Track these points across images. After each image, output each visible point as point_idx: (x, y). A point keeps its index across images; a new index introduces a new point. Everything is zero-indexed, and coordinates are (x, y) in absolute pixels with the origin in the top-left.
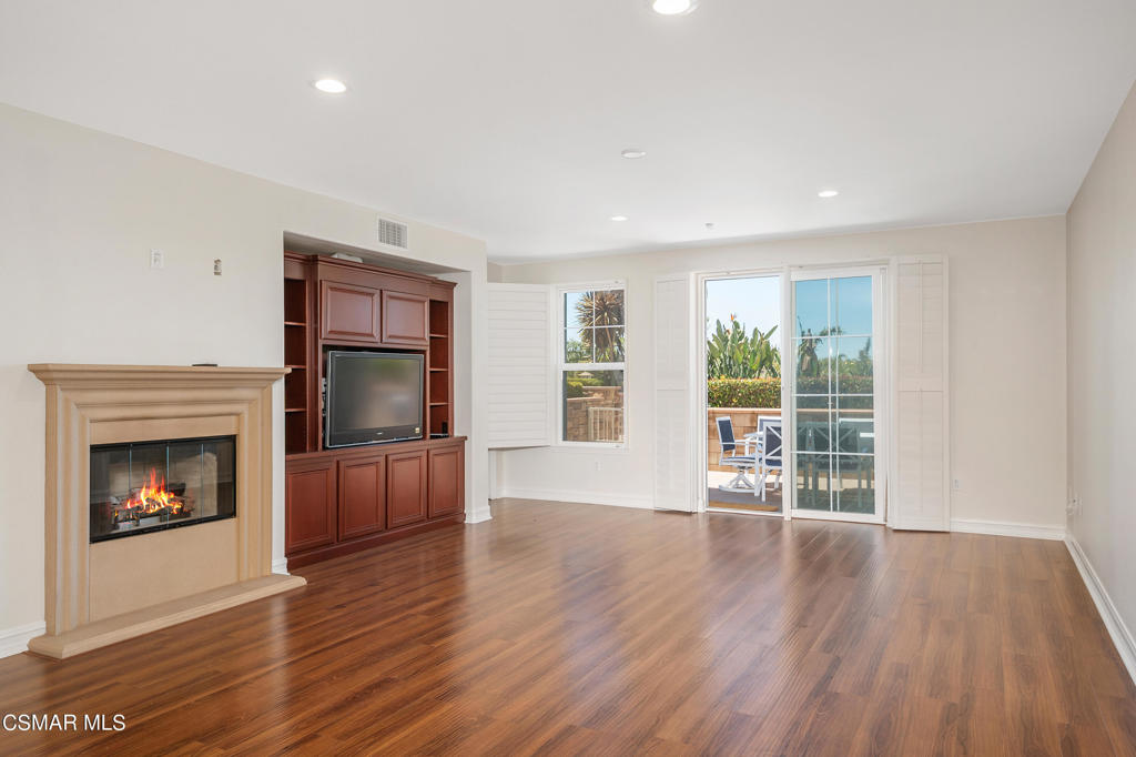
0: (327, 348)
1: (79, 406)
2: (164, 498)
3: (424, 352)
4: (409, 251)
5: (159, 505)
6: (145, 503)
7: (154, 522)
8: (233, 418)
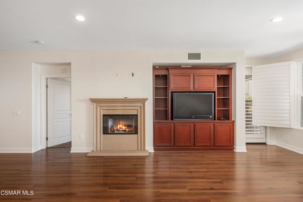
0: (172, 93)
1: (99, 106)
2: (124, 128)
3: (214, 92)
4: (203, 61)
5: (123, 129)
6: (119, 128)
7: (123, 132)
8: (136, 110)
